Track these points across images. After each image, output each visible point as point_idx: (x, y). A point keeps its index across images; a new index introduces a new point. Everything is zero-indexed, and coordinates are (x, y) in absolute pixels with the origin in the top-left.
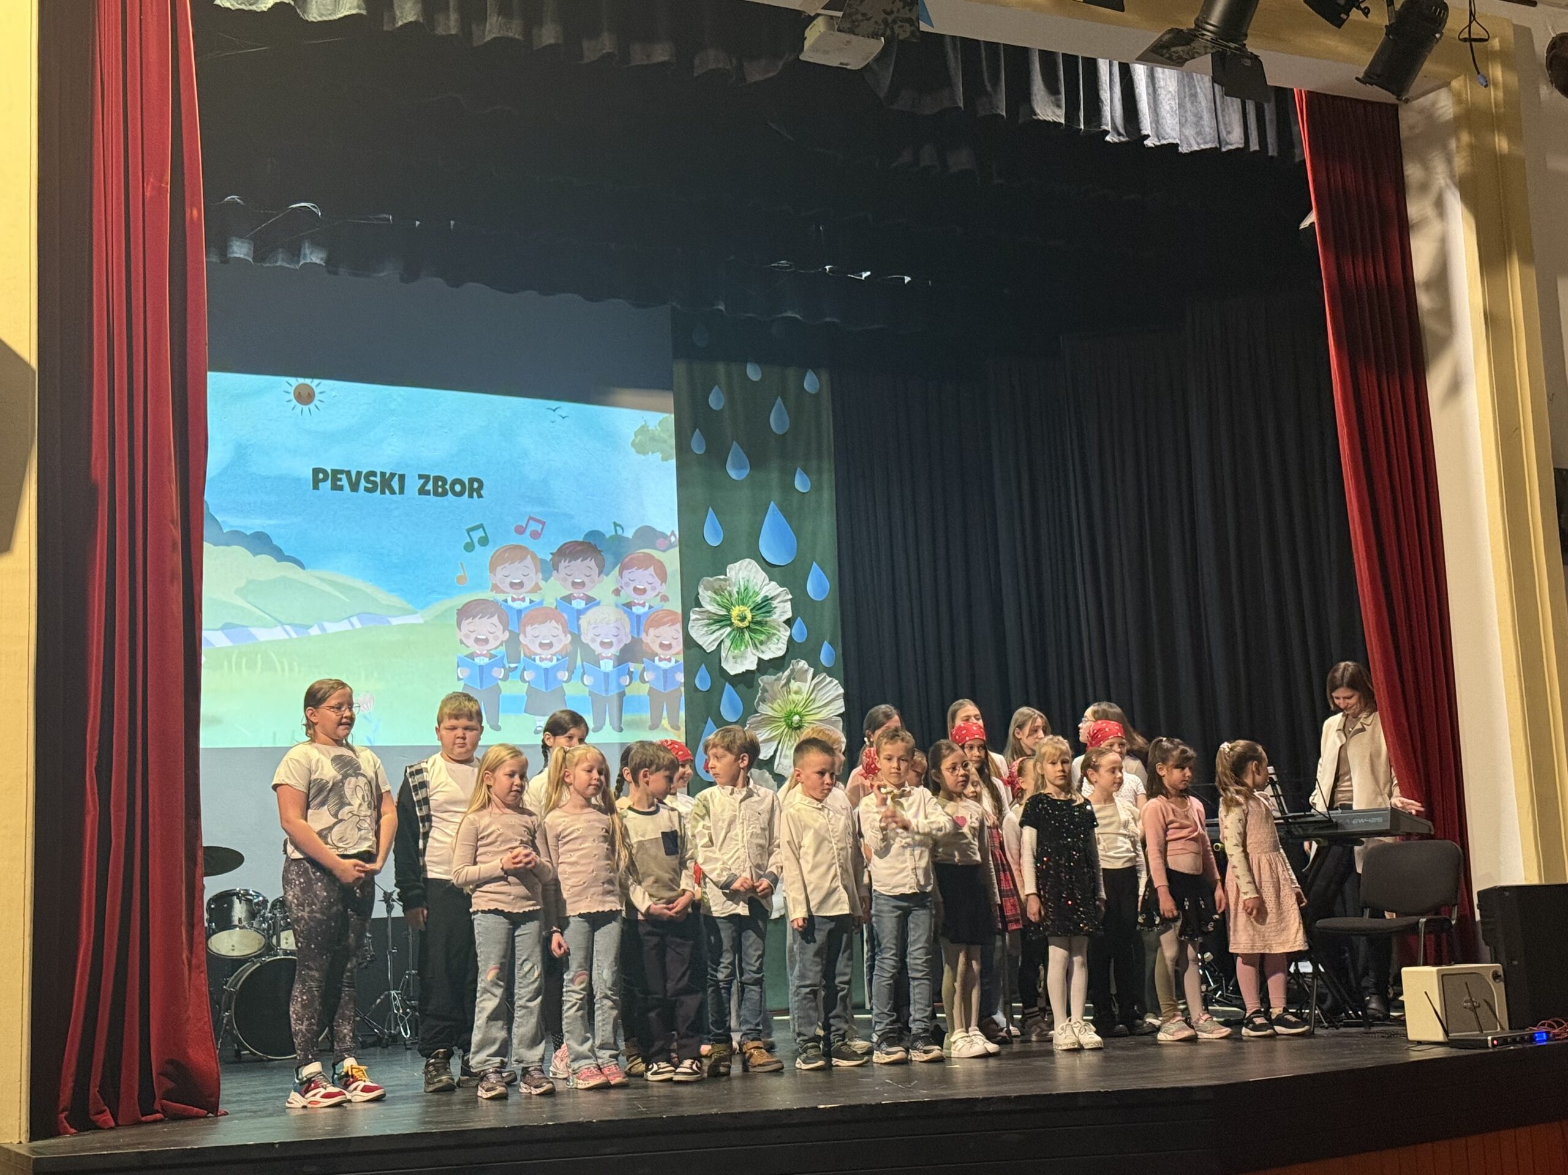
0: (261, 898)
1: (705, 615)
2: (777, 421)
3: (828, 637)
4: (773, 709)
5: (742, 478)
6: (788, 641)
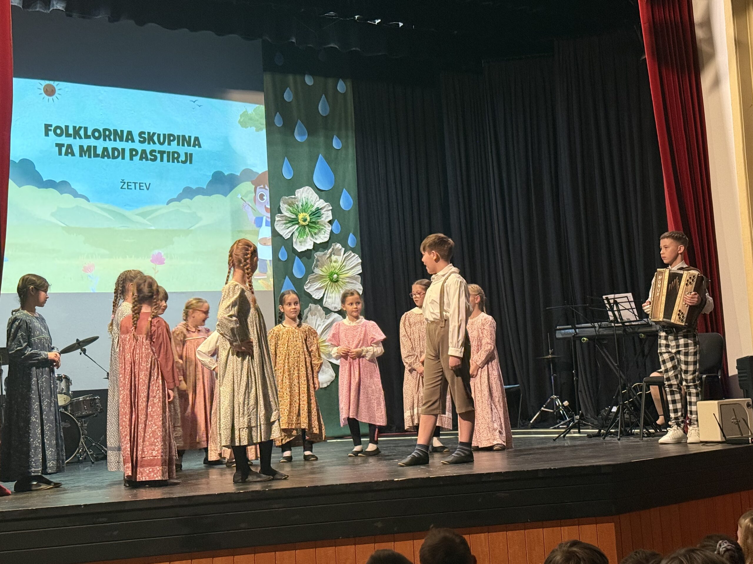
1: (284, 218)
2: (323, 108)
3: (352, 231)
4: (322, 270)
5: (304, 141)
6: (330, 233)
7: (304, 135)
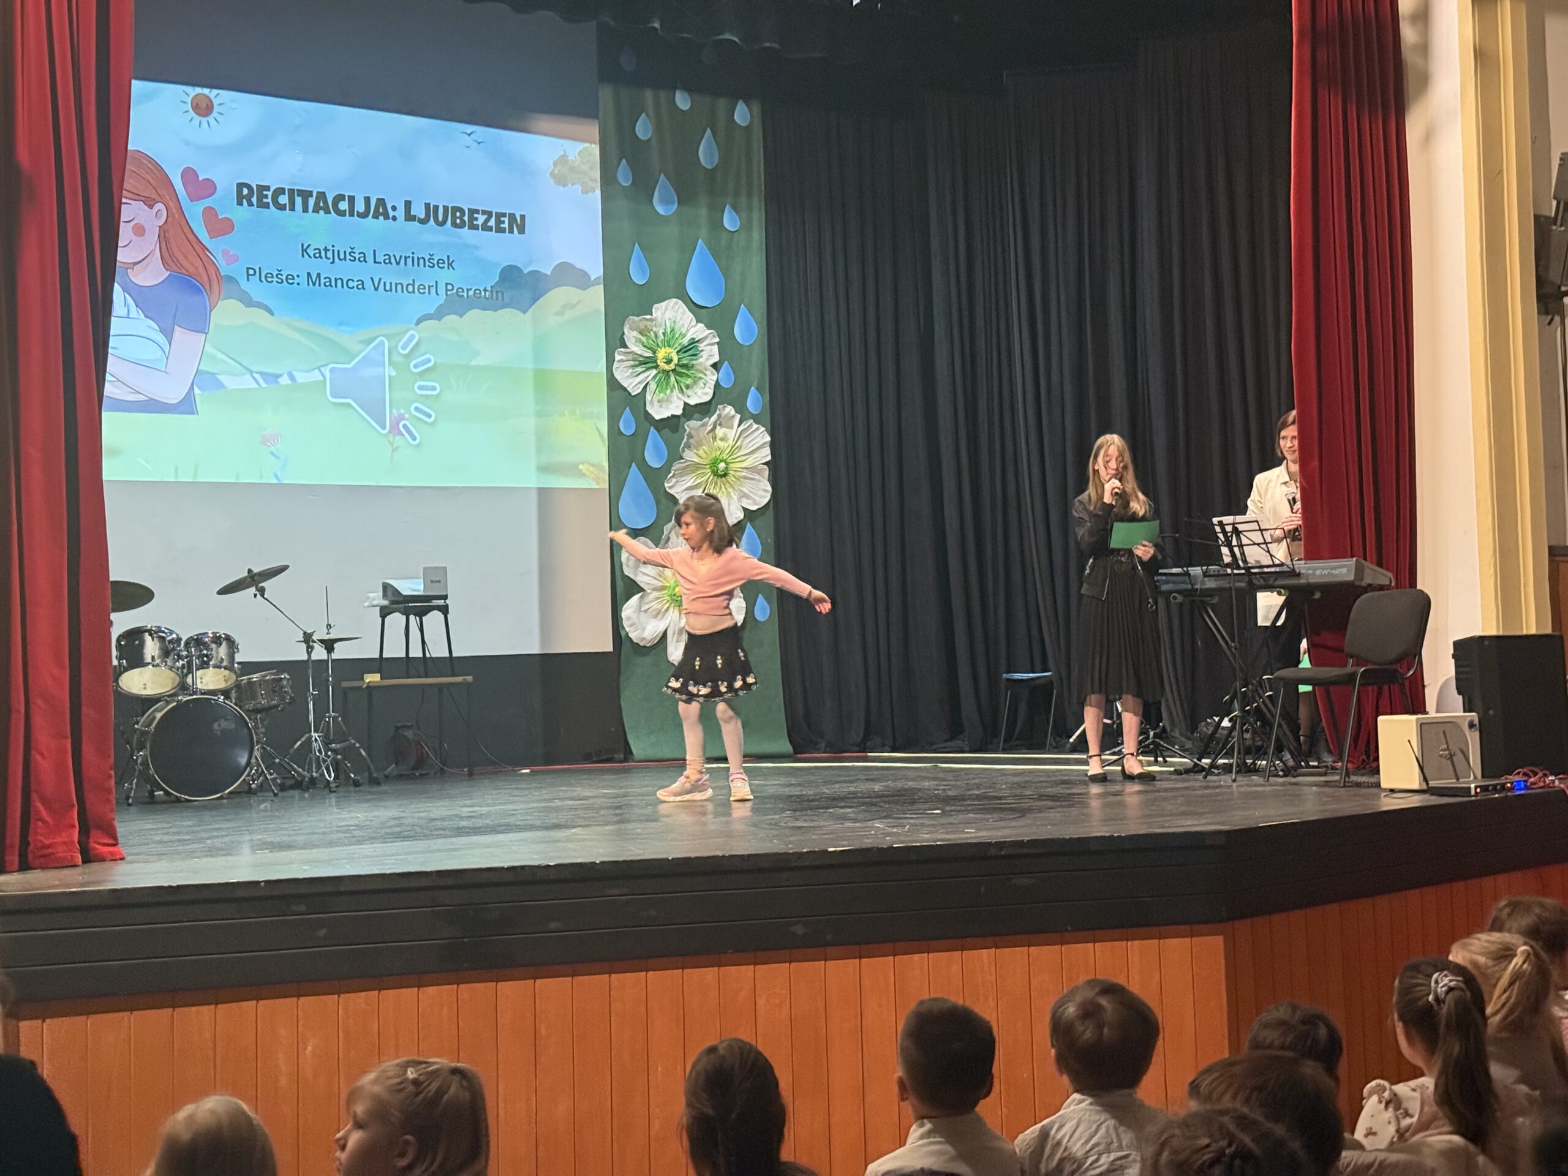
0: (174, 636)
1: (630, 357)
2: (707, 153)
3: (755, 384)
4: (697, 455)
6: (715, 386)
7: (672, 203)
